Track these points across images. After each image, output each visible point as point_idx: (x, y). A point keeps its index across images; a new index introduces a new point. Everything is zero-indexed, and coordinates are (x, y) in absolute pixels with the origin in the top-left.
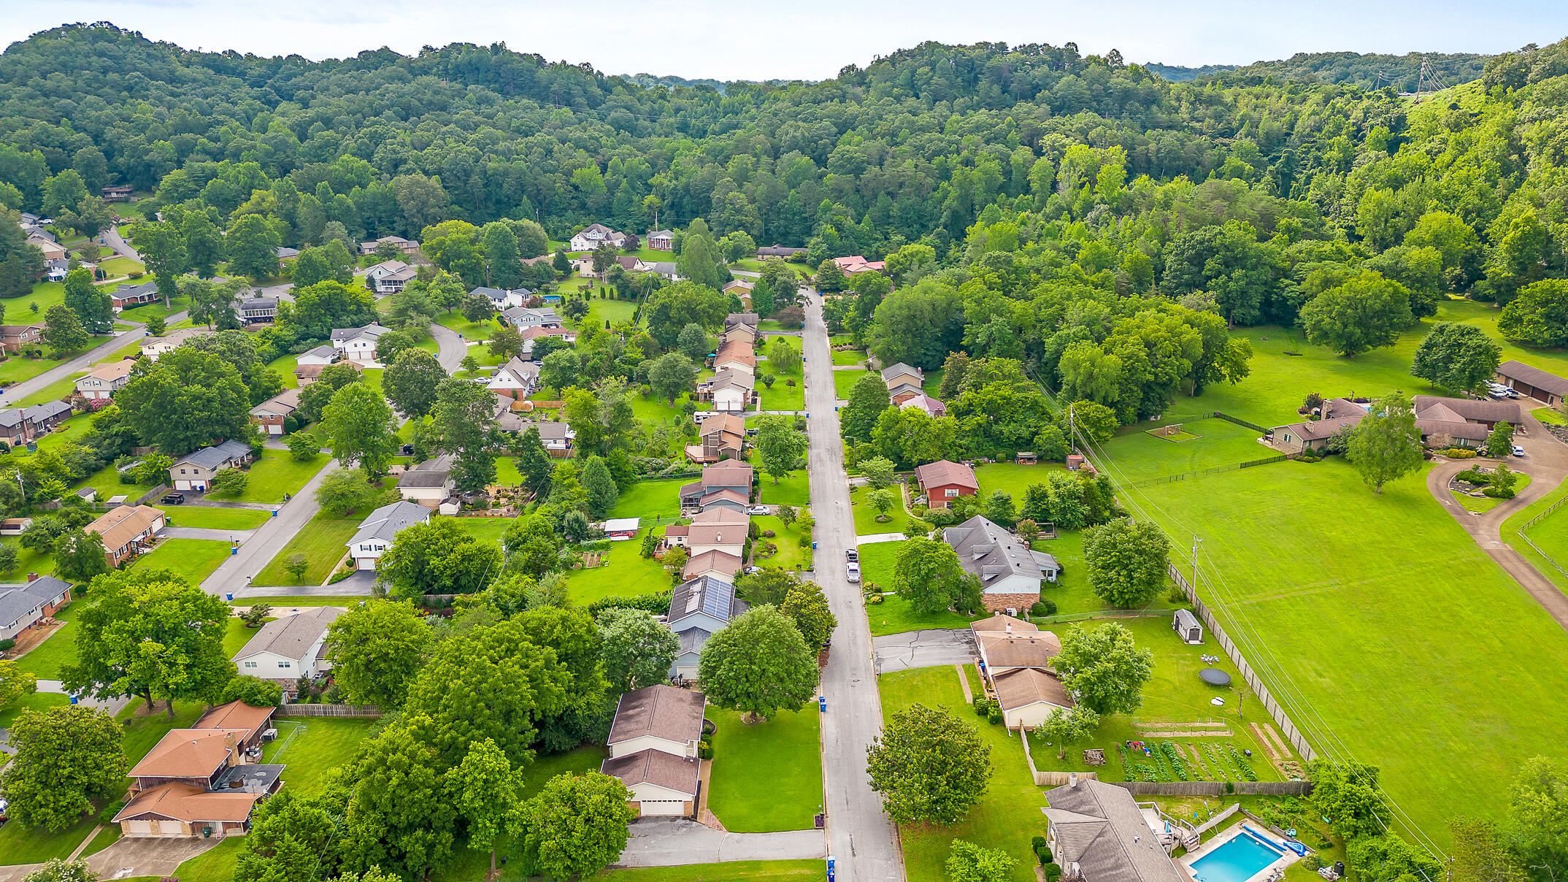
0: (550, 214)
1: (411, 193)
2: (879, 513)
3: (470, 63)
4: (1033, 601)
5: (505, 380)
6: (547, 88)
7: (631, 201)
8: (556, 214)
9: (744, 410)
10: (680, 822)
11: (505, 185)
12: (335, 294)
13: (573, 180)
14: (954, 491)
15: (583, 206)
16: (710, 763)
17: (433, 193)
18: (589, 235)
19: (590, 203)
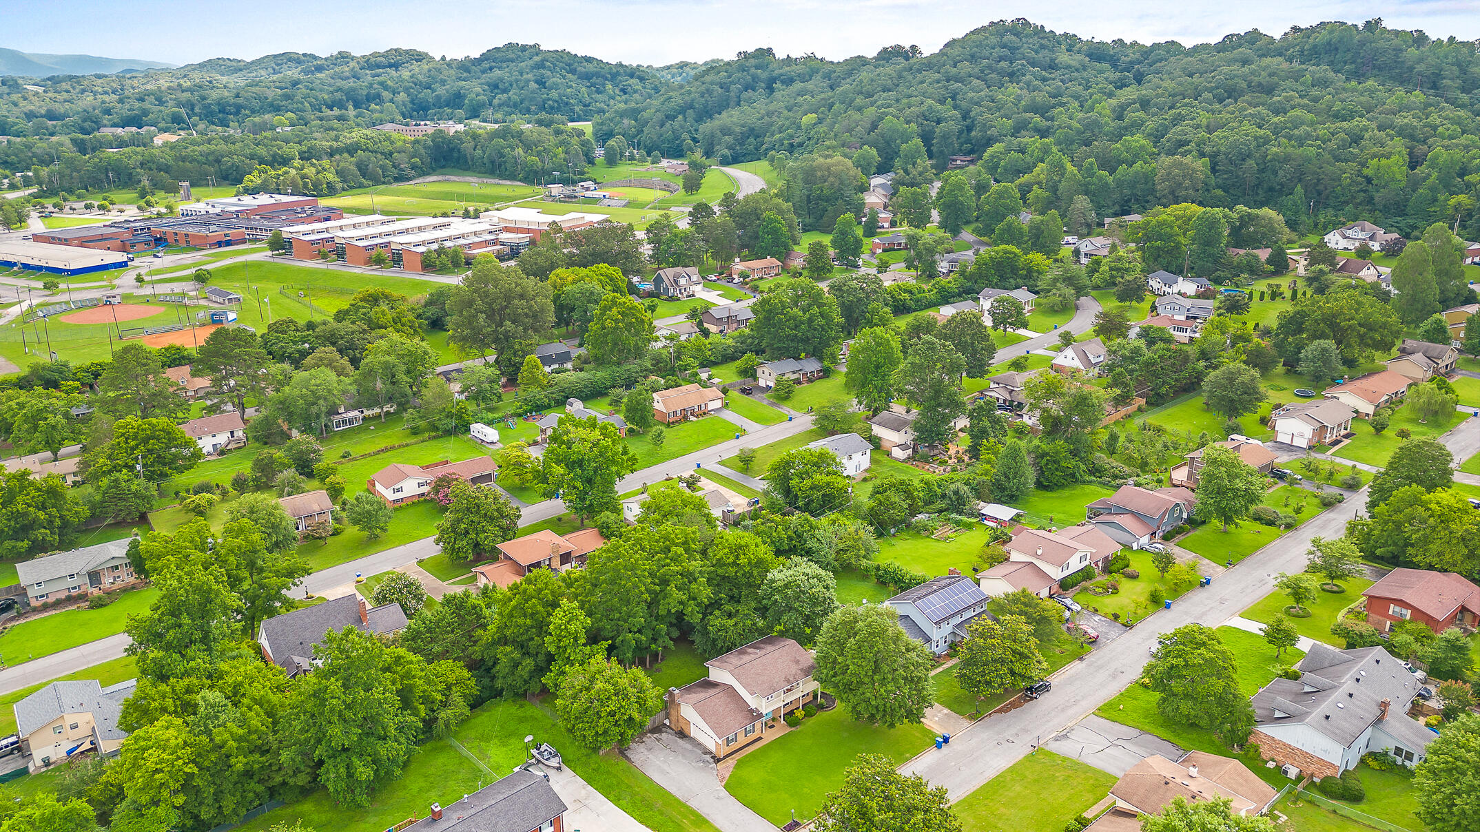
0: (1326, 206)
1: (1168, 174)
2: (1291, 602)
3: (1329, 43)
4: (1329, 773)
5: (1069, 358)
6: (1411, 69)
7: (1435, 200)
8: (1334, 208)
9: (1310, 448)
10: (708, 757)
11: (1281, 173)
12: (1009, 258)
13: (1365, 171)
14: (1404, 611)
15: (1370, 201)
16: (789, 730)
17: (1191, 175)
18: (1349, 233)
19: (1377, 197)
